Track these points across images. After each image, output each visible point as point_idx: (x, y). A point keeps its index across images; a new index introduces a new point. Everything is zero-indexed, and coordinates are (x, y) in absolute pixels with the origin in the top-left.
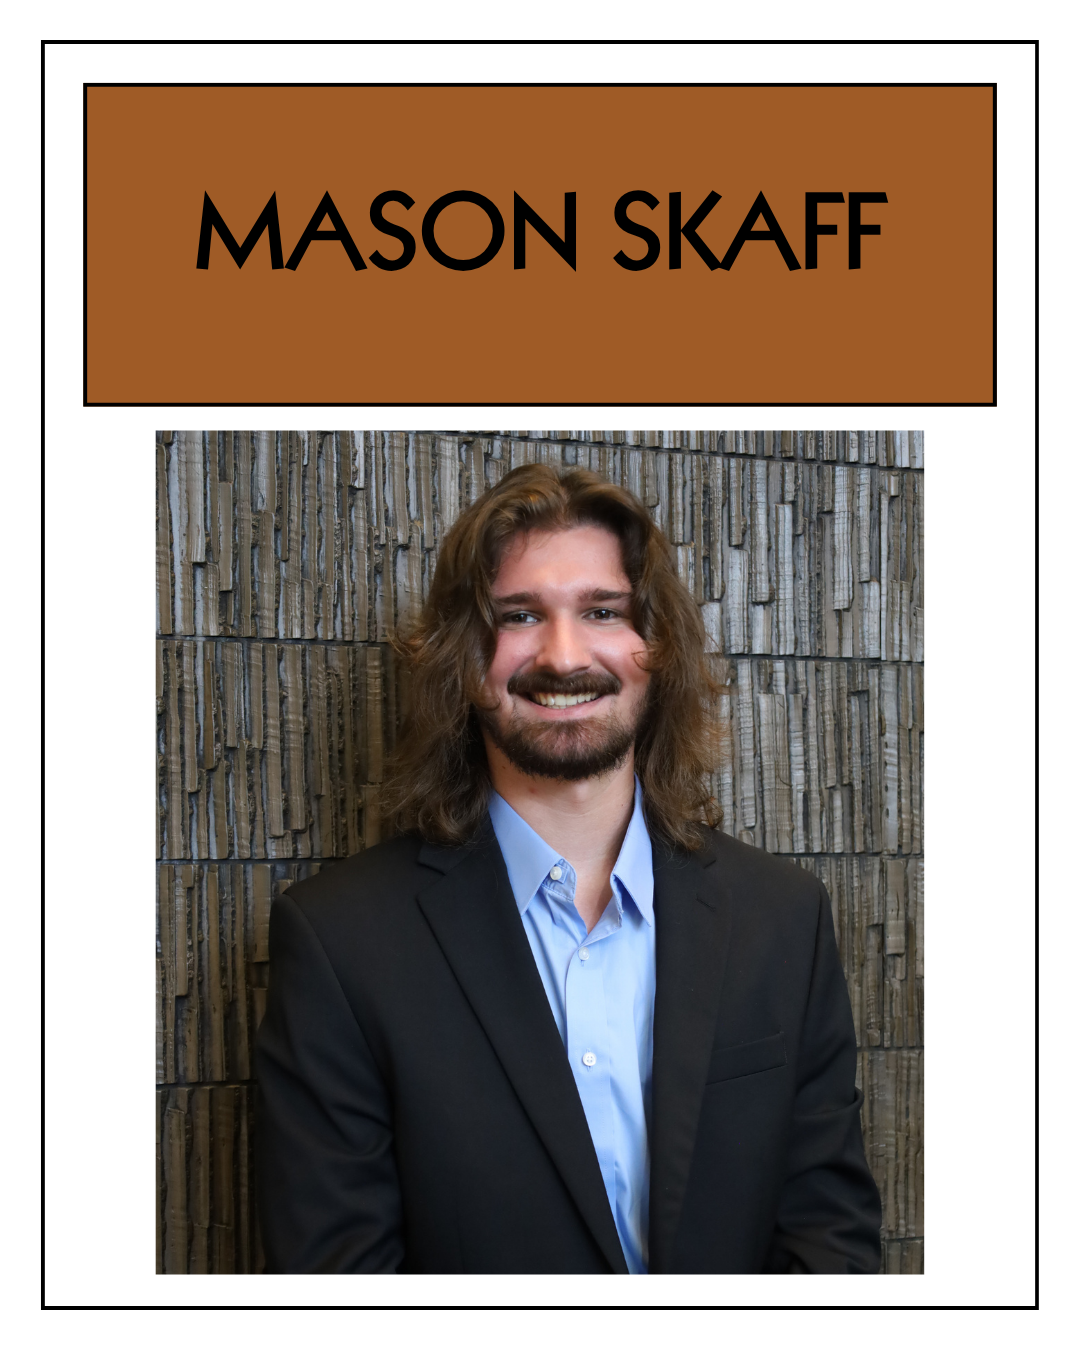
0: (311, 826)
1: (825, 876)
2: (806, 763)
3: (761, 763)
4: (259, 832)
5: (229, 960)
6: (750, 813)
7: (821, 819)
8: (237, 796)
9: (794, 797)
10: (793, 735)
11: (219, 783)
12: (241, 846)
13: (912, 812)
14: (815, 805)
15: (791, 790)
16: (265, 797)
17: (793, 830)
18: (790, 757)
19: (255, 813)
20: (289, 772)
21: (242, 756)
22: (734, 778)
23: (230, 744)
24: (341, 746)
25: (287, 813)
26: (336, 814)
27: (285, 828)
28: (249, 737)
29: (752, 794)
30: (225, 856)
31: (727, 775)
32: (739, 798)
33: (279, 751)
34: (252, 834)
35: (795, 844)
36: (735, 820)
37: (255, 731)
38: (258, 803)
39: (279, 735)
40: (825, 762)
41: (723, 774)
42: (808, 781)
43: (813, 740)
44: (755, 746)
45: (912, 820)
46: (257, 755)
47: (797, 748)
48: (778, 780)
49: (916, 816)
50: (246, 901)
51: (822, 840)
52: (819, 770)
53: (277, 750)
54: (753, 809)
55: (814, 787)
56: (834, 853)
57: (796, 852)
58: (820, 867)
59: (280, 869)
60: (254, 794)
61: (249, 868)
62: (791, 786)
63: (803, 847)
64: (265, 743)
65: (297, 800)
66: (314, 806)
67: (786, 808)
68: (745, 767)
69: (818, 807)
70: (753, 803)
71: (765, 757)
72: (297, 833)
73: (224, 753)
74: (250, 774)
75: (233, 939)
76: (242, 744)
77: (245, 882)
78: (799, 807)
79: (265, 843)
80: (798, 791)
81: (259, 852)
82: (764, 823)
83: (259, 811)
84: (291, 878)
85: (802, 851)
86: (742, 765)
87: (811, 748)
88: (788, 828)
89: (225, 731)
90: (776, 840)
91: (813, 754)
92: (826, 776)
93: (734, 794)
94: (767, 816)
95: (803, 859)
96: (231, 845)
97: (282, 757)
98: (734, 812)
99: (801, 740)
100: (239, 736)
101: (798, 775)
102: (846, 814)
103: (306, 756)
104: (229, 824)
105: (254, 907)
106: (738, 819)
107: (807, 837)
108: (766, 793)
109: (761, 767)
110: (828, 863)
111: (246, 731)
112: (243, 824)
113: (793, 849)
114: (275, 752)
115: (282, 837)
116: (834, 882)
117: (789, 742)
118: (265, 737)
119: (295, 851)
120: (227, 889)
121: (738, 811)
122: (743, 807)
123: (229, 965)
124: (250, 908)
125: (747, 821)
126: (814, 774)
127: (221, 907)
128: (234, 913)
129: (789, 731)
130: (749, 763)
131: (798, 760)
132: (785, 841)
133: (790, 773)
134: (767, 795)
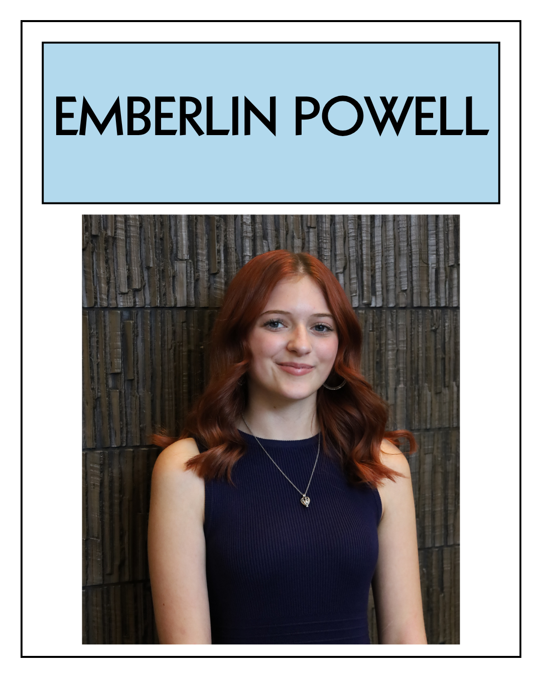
0: (144, 286)
1: (447, 321)
2: (437, 250)
3: (411, 250)
4: (112, 290)
5: (95, 371)
6: (404, 281)
7: (445, 286)
8: (99, 267)
9: (430, 271)
10: (430, 232)
11: (88, 258)
12: (101, 299)
14: (442, 276)
15: (428, 267)
16: (116, 267)
17: (429, 292)
18: (428, 246)
19: (110, 277)
20: (130, 251)
21: (101, 240)
22: (395, 259)
23: (94, 233)
24: (161, 235)
25: (129, 278)
26: (159, 279)
27: (128, 288)
28: (106, 229)
29: (406, 270)
30: (92, 305)
31: (392, 257)
32: (398, 272)
33: (124, 238)
34: (108, 291)
35: (430, 301)
36: (396, 286)
37: (109, 225)
38: (111, 271)
39: (124, 228)
40: (448, 250)
41: (389, 256)
42: (438, 261)
43: (441, 236)
44: (408, 239)
46: (111, 240)
47: (432, 241)
48: (421, 261)
50: (105, 334)
51: (446, 298)
52: (445, 255)
53: (123, 238)
54: (406, 279)
55: (442, 265)
56: (453, 307)
57: (431, 306)
58: (444, 315)
59: (126, 314)
60: (109, 265)
61: (107, 313)
62: (428, 264)
63: (435, 303)
64: (115, 232)
65: (136, 270)
66: (146, 274)
67: (425, 278)
68: (402, 252)
69: (444, 278)
70: (406, 275)
71: (413, 246)
72: (136, 291)
73: (91, 239)
74: (106, 253)
75: (97, 358)
76: (102, 233)
77: (104, 322)
78: (432, 277)
79: (116, 297)
80: (432, 268)
81: (113, 303)
82: (412, 287)
83: (112, 277)
84: (133, 320)
85: (434, 305)
86: (400, 251)
87: (440, 241)
88: (426, 291)
89: (91, 225)
90: (419, 298)
91: (441, 244)
92: (448, 259)
93: (395, 269)
94: (414, 283)
95: (435, 311)
96: (96, 298)
97: (126, 242)
98: (395, 281)
99: (434, 236)
100: (100, 228)
101: (432, 258)
103: (140, 241)
104: (94, 285)
105: (110, 338)
106: (398, 284)
107: (437, 297)
108: (414, 269)
109: (411, 252)
110: (449, 313)
111: (103, 225)
112: (103, 285)
113: (429, 304)
114: (122, 238)
115: (127, 293)
116: (452, 325)
117: (428, 237)
118: (116, 229)
119: (135, 302)
120: (94, 326)
121: (398, 281)
122: (400, 278)
123: (95, 375)
124: (107, 339)
125: (403, 286)
126: (442, 258)
127: (90, 338)
128: (97, 342)
129: (428, 230)
130: (404, 250)
131: (432, 248)
132: (425, 299)
133: (428, 256)
134: (415, 271)
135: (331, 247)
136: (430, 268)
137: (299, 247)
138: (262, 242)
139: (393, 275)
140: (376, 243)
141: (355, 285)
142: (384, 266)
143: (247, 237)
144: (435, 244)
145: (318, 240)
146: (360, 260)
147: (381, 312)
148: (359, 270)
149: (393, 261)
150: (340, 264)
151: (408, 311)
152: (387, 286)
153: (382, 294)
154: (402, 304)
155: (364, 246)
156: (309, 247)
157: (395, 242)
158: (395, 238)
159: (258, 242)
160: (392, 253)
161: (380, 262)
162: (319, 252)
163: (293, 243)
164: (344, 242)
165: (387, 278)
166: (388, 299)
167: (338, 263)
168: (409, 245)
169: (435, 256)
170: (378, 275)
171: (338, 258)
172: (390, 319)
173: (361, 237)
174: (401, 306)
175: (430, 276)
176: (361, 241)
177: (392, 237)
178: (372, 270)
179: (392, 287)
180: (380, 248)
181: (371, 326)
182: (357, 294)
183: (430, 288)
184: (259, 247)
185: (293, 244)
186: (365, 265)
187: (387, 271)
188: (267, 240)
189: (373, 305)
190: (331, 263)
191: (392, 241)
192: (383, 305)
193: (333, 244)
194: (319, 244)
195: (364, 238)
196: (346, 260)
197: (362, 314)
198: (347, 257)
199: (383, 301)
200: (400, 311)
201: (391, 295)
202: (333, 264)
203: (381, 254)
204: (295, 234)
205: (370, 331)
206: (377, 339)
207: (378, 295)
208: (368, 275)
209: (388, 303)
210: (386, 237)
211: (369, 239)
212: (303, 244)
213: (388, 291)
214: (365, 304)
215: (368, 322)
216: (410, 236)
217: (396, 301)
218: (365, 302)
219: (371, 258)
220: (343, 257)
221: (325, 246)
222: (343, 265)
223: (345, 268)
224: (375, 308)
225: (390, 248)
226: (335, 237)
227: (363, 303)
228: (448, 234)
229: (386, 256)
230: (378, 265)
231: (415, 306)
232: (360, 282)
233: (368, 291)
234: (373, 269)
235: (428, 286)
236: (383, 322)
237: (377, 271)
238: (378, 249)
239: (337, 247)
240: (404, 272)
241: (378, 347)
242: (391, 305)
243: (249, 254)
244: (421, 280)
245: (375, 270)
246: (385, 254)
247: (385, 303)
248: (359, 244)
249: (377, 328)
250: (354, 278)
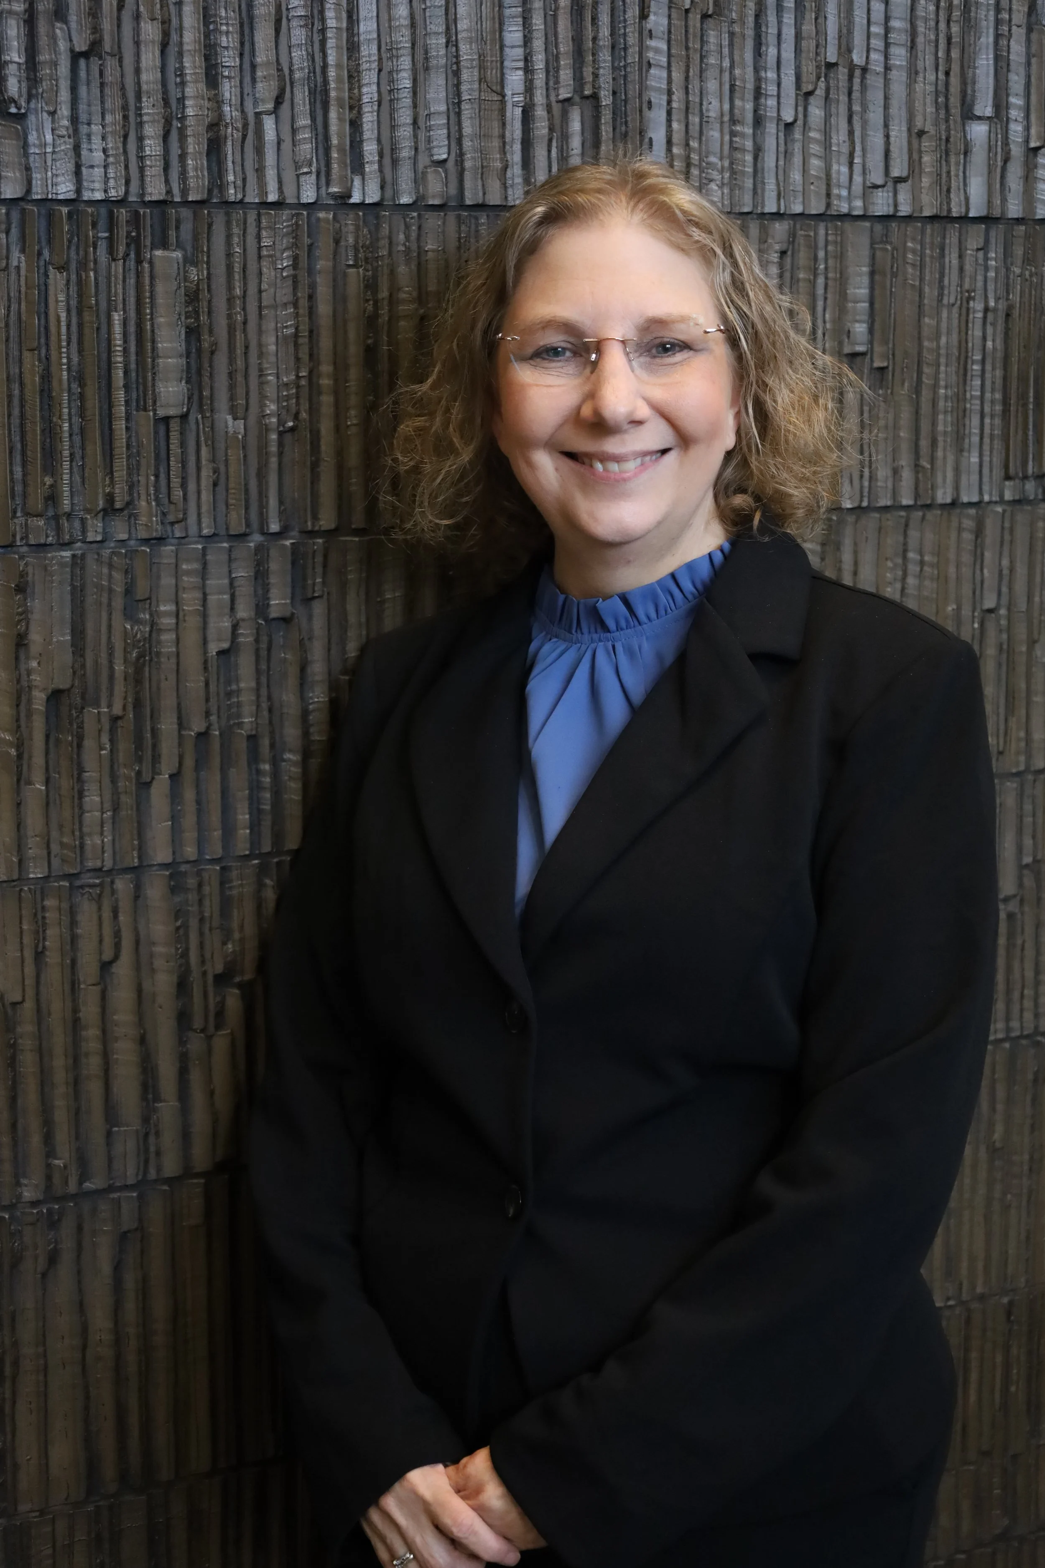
2: (527, 59)
3: (457, 56)
6: (440, 135)
7: (549, 151)
9: (508, 114)
10: (507, 12)
13: (687, 145)
14: (541, 128)
15: (503, 102)
17: (505, 168)
18: (502, 47)
22: (415, 81)
29: (443, 108)
31: (404, 74)
32: (423, 113)
35: (510, 192)
36: (416, 149)
40: (557, 58)
41: (399, 71)
42: (529, 88)
43: (538, 22)
44: (448, 29)
45: (688, 157)
47: (513, 35)
48: (484, 86)
49: (694, 149)
52: (548, 72)
54: (445, 131)
55: (539, 98)
62: (503, 95)
67: (496, 132)
68: (433, 62)
69: (545, 131)
70: (445, 121)
71: (463, 47)
78: (515, 130)
80: (515, 105)
82: (461, 154)
86: (427, 59)
87: (535, 34)
88: (499, 164)
90: (480, 183)
91: (538, 44)
92: (557, 82)
93: (415, 106)
94: (467, 144)
98: (415, 136)
99: (520, 20)
101: (515, 80)
102: (588, 144)
106: (422, 146)
107: (527, 181)
108: (464, 106)
109: (458, 63)
113: (506, 197)
117: (501, 24)
121: (422, 136)
122: (429, 129)
125: (435, 151)
126: (540, 79)
130: (437, 56)
131: (513, 54)
132: (494, 185)
133: (503, 74)
134: (467, 110)
135: (242, 44)
136: (509, 106)
137: (153, 42)
138: (53, 26)
139: (409, 120)
140: (362, 38)
141: (309, 146)
142: (386, 98)
143: (10, 12)
144: (521, 43)
145: (206, 24)
146: (319, 79)
147: (377, 217)
148: (318, 105)
149: (408, 83)
150: (265, 90)
151: (451, 217)
152: (393, 150)
153: (381, 170)
154: (434, 197)
155: (331, 43)
156: (181, 44)
157: (413, 33)
158: (413, 25)
159: (42, 27)
160: (405, 62)
161: (375, 87)
162: (207, 58)
163: (137, 31)
164: (277, 31)
165: (393, 127)
166: (395, 182)
167: (260, 85)
168: (452, 42)
169: (521, 73)
170: (369, 119)
171: (259, 74)
172: (402, 237)
173: (323, 20)
174: (430, 203)
175: (508, 127)
176: (323, 31)
177: (406, 22)
178: (351, 108)
179: (405, 153)
180: (374, 48)
181: (351, 253)
182: (314, 170)
183: (509, 157)
184: (43, 41)
185: (138, 36)
186: (333, 94)
187: (392, 111)
188: (66, 22)
189: (356, 198)
190: (241, 87)
191: (407, 32)
192: (382, 199)
193: (247, 38)
194: (207, 35)
195: (331, 23)
196: (281, 78)
197: (327, 221)
198: (286, 71)
199: (382, 188)
200: (428, 215)
201: (405, 174)
202: (247, 89)
203: (375, 65)
204: (142, 8)
205: (349, 266)
206: (367, 287)
207: (371, 172)
208: (340, 119)
209: (396, 194)
210: (390, 20)
211: (344, 25)
212: (166, 34)
213: (395, 162)
214: (334, 196)
215: (343, 243)
216: (455, 21)
217: (418, 192)
218: (334, 189)
219: (350, 77)
220: (274, 72)
221: (224, 42)
222: (274, 94)
223: (279, 101)
224: (362, 205)
225: (401, 52)
226: (251, 18)
227: (328, 194)
228: (555, 17)
229: (390, 73)
230: (369, 92)
231: (468, 202)
232: (320, 137)
233: (342, 163)
234: (355, 106)
235: (503, 151)
236: (384, 242)
237: (366, 108)
238: (368, 51)
239: (257, 46)
240: (439, 113)
241: (370, 307)
242: (405, 200)
243: (17, 59)
244: (482, 135)
245: (360, 107)
246: (387, 66)
247: (389, 193)
248: (317, 38)
249: (366, 259)
250: (305, 127)
